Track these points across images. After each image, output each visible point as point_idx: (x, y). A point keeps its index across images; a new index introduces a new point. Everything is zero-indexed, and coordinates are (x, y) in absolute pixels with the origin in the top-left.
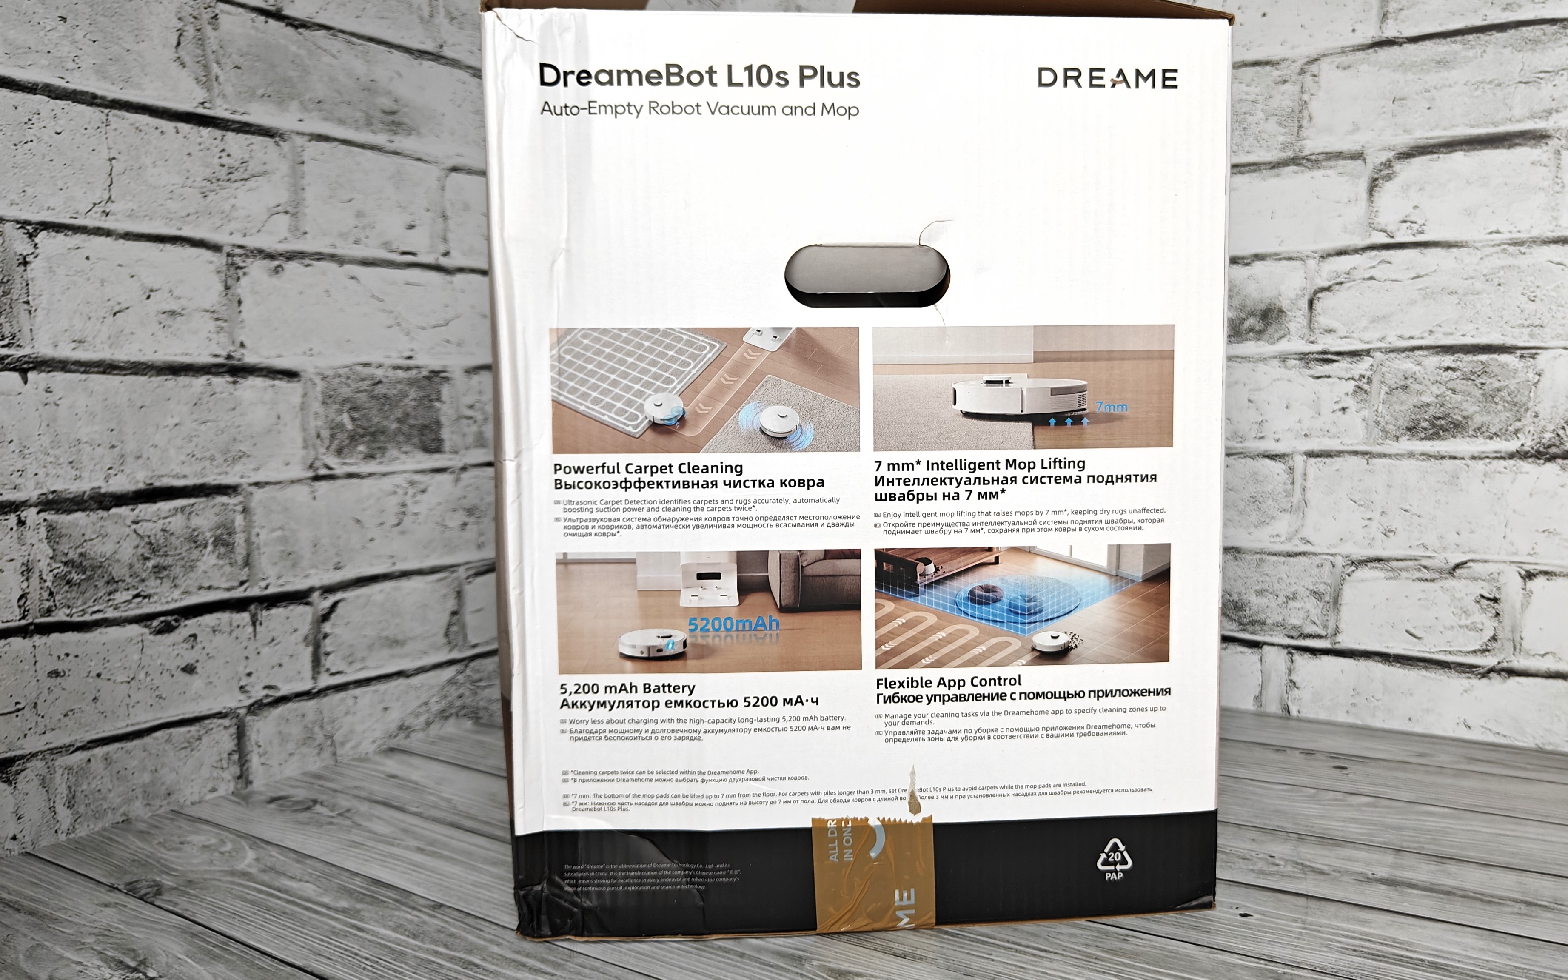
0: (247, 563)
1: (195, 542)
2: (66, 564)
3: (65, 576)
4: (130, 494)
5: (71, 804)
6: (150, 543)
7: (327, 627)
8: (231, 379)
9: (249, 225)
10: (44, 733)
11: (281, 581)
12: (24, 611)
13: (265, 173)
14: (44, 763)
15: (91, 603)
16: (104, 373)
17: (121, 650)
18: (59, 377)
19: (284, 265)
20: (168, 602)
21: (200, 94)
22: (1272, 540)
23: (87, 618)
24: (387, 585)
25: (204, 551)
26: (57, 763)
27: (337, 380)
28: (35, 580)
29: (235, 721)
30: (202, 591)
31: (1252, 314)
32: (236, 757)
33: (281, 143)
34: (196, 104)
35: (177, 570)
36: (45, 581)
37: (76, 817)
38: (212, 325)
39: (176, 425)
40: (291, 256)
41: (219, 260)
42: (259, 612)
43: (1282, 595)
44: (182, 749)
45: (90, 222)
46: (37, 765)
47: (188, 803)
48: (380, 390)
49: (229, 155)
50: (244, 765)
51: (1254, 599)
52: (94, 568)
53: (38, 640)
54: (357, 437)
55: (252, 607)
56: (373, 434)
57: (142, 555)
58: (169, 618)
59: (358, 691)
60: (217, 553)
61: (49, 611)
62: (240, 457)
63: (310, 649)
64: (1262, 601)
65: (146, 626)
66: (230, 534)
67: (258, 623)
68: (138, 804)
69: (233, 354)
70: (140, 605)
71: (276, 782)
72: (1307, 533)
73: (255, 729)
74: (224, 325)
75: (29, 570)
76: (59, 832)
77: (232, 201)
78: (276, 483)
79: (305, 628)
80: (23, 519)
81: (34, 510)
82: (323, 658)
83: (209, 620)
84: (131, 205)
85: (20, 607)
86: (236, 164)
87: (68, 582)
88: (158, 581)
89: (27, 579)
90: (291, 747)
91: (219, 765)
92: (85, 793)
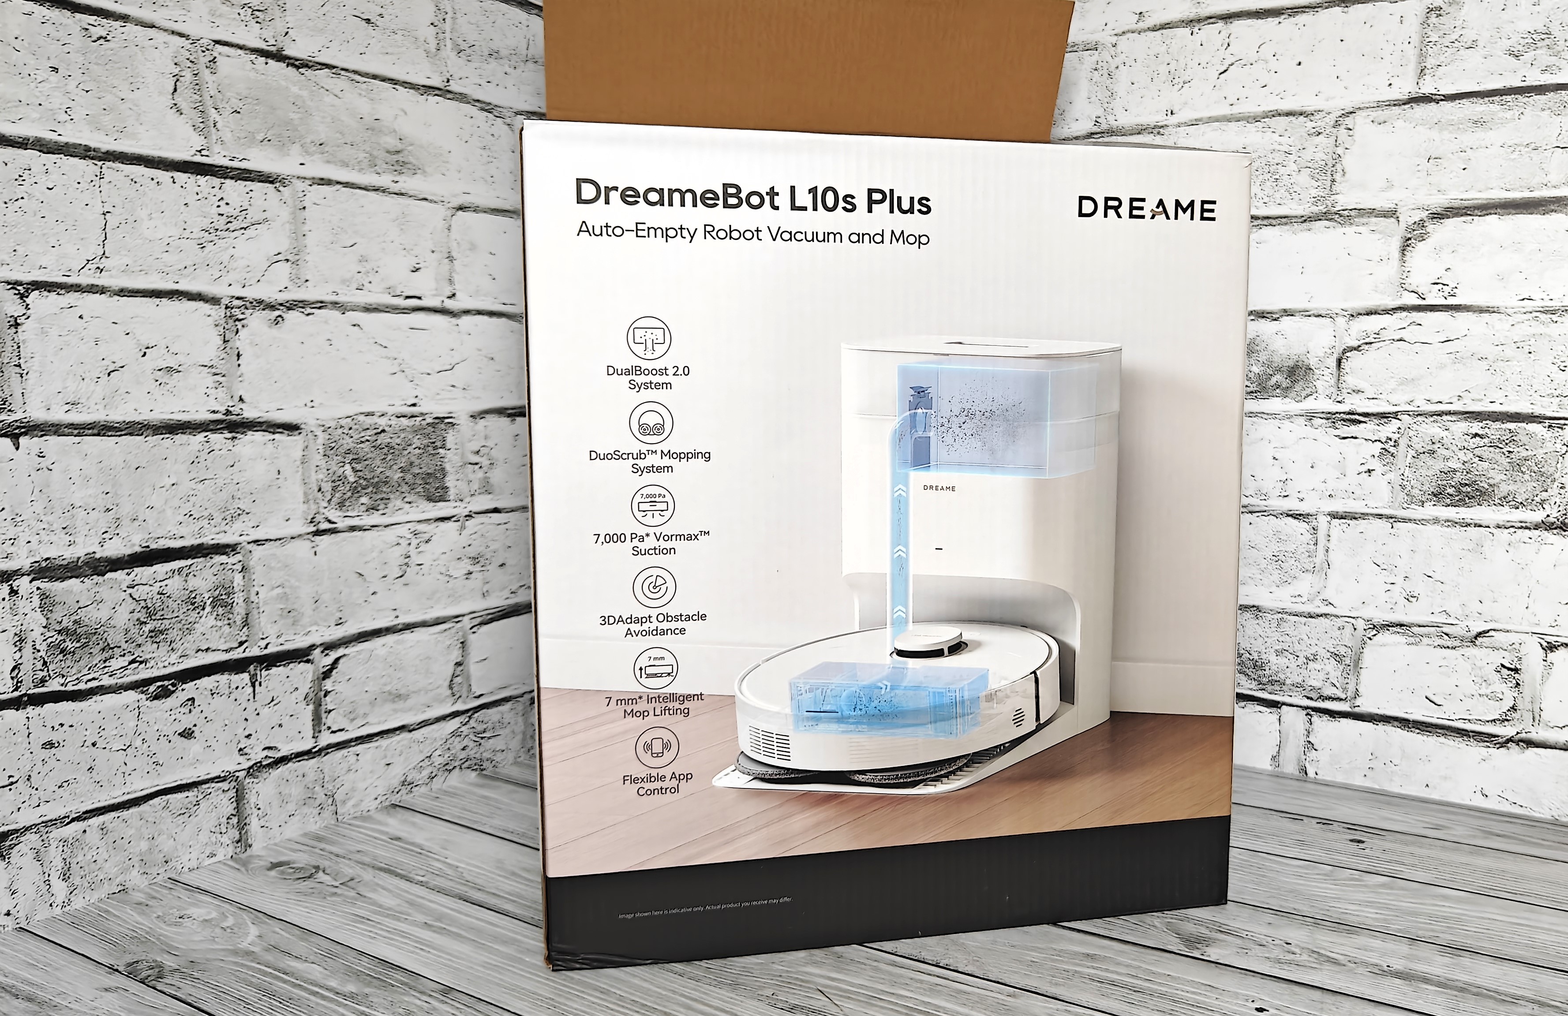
0: (246, 623)
1: (193, 604)
2: (60, 632)
3: (59, 645)
4: (126, 558)
5: (66, 876)
6: (147, 608)
7: (328, 685)
8: (229, 435)
9: (248, 276)
10: (39, 806)
11: (281, 640)
12: (18, 682)
13: (266, 220)
14: (38, 835)
15: (85, 671)
16: (98, 435)
17: (117, 717)
18: (53, 440)
19: (284, 315)
20: (164, 667)
21: (198, 142)
22: (1294, 600)
23: (82, 686)
24: (390, 639)
25: (202, 612)
26: (51, 835)
27: (340, 431)
28: (28, 650)
29: (233, 784)
30: (200, 652)
31: (1279, 370)
32: (235, 820)
33: (281, 188)
34: (194, 152)
35: (173, 634)
36: (39, 651)
37: (72, 889)
38: (210, 381)
39: (173, 485)
40: (291, 306)
41: (218, 313)
42: (258, 672)
43: (1301, 656)
44: (180, 815)
45: (84, 280)
46: (31, 838)
47: (186, 869)
48: (383, 439)
49: (227, 204)
50: (243, 828)
51: (1273, 658)
52: (88, 635)
53: (31, 711)
54: (359, 489)
55: (252, 668)
56: (376, 486)
57: (138, 620)
58: (166, 683)
59: (359, 748)
60: (215, 613)
61: (43, 681)
62: (239, 515)
63: (311, 707)
64: (1282, 661)
65: (142, 692)
66: (228, 594)
67: (257, 683)
68: (135, 872)
69: (230, 409)
70: (137, 671)
71: (276, 844)
72: (1328, 594)
73: (254, 791)
74: (221, 379)
75: (21, 641)
76: (54, 905)
77: (232, 251)
78: (276, 540)
79: (305, 687)
80: (15, 588)
81: (26, 579)
82: (324, 716)
83: (207, 682)
84: (126, 260)
85: (12, 678)
86: (235, 213)
87: (62, 652)
88: (155, 645)
89: (20, 650)
90: (291, 808)
91: (217, 830)
92: (79, 865)
